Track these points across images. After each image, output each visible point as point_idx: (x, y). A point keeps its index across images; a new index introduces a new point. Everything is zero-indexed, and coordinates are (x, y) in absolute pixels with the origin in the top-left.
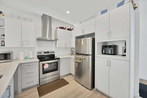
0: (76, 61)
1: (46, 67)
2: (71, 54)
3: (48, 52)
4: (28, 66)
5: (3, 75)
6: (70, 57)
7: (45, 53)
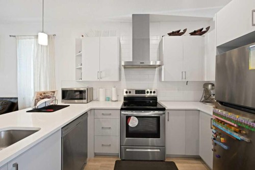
0: (217, 128)
1: (133, 123)
2: (203, 99)
3: (143, 92)
4: (103, 114)
5: (40, 129)
6: (199, 111)
7: (137, 92)
